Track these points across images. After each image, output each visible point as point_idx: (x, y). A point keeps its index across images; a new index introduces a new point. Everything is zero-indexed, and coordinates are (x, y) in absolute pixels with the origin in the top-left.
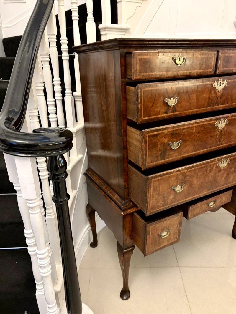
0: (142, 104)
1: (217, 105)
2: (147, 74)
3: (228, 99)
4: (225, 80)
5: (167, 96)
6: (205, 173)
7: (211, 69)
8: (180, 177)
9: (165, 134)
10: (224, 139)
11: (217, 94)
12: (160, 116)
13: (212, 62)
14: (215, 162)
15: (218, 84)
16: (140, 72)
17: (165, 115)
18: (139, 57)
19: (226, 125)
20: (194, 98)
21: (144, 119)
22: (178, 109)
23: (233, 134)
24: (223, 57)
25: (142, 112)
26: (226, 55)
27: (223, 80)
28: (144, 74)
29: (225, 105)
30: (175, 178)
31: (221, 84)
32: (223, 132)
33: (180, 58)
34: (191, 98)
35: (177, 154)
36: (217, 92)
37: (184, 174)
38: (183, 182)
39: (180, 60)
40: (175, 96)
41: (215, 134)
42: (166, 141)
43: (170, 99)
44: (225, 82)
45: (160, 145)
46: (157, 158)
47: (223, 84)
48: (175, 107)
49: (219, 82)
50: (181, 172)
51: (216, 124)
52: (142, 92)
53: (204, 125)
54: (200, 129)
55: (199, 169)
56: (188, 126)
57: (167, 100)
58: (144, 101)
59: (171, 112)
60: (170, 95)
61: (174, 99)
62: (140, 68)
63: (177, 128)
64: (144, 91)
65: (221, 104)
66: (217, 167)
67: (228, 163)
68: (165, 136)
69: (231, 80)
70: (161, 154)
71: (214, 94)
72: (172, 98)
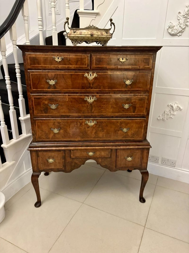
0: (31, 81)
1: (90, 88)
2: (35, 65)
3: (100, 86)
4: (95, 73)
5: (48, 79)
6: (76, 125)
7: (86, 65)
8: (56, 124)
9: (45, 99)
10: (95, 110)
11: (89, 81)
12: (45, 90)
13: (86, 61)
14: (83, 121)
15: (88, 75)
16: (31, 64)
17: (48, 90)
18: (29, 56)
19: (95, 101)
20: (70, 82)
21: (33, 90)
22: (57, 87)
23: (103, 108)
24: (95, 58)
25: (32, 86)
26: (98, 57)
27: (93, 73)
28: (34, 65)
29: (98, 90)
30: (52, 124)
31: (92, 75)
32: (93, 105)
33: (58, 58)
34: (68, 82)
35: (57, 112)
36: (89, 80)
37: (59, 123)
38: (59, 128)
39: (58, 59)
40: (55, 79)
41: (86, 105)
42: (46, 102)
43: (51, 81)
44: (95, 75)
45: (43, 104)
46: (42, 112)
47: (93, 75)
48: (55, 85)
49: (90, 73)
50: (57, 121)
51: (85, 99)
52: (30, 74)
53: (75, 98)
54: (72, 100)
55: (71, 122)
56: (63, 97)
57: (48, 81)
58: (32, 80)
59: (53, 89)
60: (51, 78)
61: (53, 81)
62: (30, 62)
63: (54, 97)
64: (31, 74)
65: (94, 88)
66: (85, 124)
67: (95, 124)
68: (46, 99)
69: (100, 73)
70: (44, 110)
71: (86, 81)
72: (52, 80)
